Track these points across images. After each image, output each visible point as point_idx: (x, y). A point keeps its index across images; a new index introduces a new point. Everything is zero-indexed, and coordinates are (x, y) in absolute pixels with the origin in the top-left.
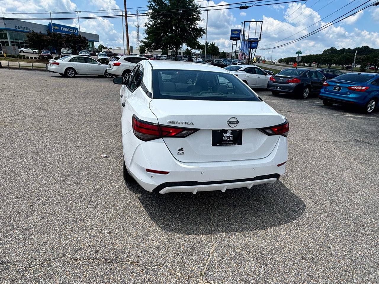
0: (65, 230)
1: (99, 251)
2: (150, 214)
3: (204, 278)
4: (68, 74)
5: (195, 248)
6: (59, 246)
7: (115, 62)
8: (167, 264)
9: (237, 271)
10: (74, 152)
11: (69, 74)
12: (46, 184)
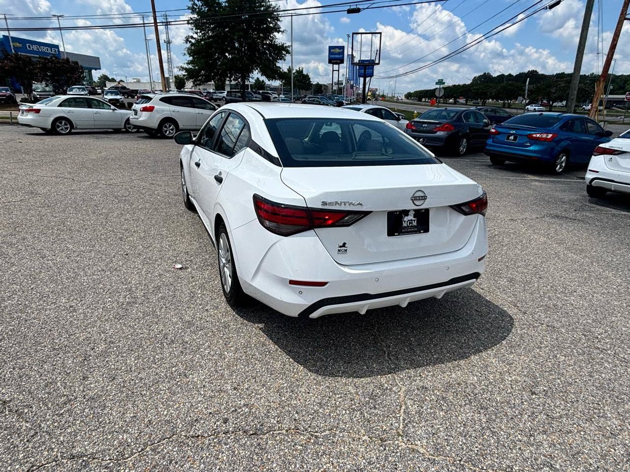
0: (159, 393)
1: (228, 419)
2: (289, 353)
3: (405, 439)
4: (58, 129)
5: (376, 396)
6: (159, 419)
7: (144, 105)
8: (342, 426)
9: (447, 422)
10: (123, 264)
11: (61, 128)
12: (95, 321)
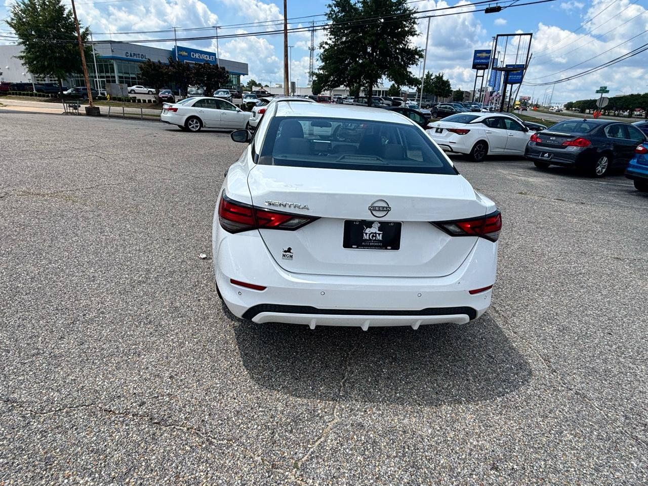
0: (107, 365)
1: (145, 403)
2: (244, 355)
3: (298, 473)
4: (190, 127)
5: (300, 420)
6: (90, 387)
7: (262, 108)
8: (243, 440)
10: (158, 248)
12: (103, 292)
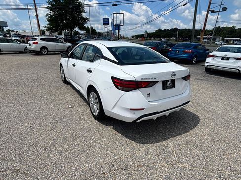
0: (82, 158)
1: (114, 165)
3: (180, 164)
5: (164, 149)
6: (86, 169)
7: (33, 42)
8: (156, 162)
9: (191, 155)
